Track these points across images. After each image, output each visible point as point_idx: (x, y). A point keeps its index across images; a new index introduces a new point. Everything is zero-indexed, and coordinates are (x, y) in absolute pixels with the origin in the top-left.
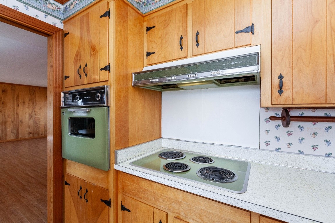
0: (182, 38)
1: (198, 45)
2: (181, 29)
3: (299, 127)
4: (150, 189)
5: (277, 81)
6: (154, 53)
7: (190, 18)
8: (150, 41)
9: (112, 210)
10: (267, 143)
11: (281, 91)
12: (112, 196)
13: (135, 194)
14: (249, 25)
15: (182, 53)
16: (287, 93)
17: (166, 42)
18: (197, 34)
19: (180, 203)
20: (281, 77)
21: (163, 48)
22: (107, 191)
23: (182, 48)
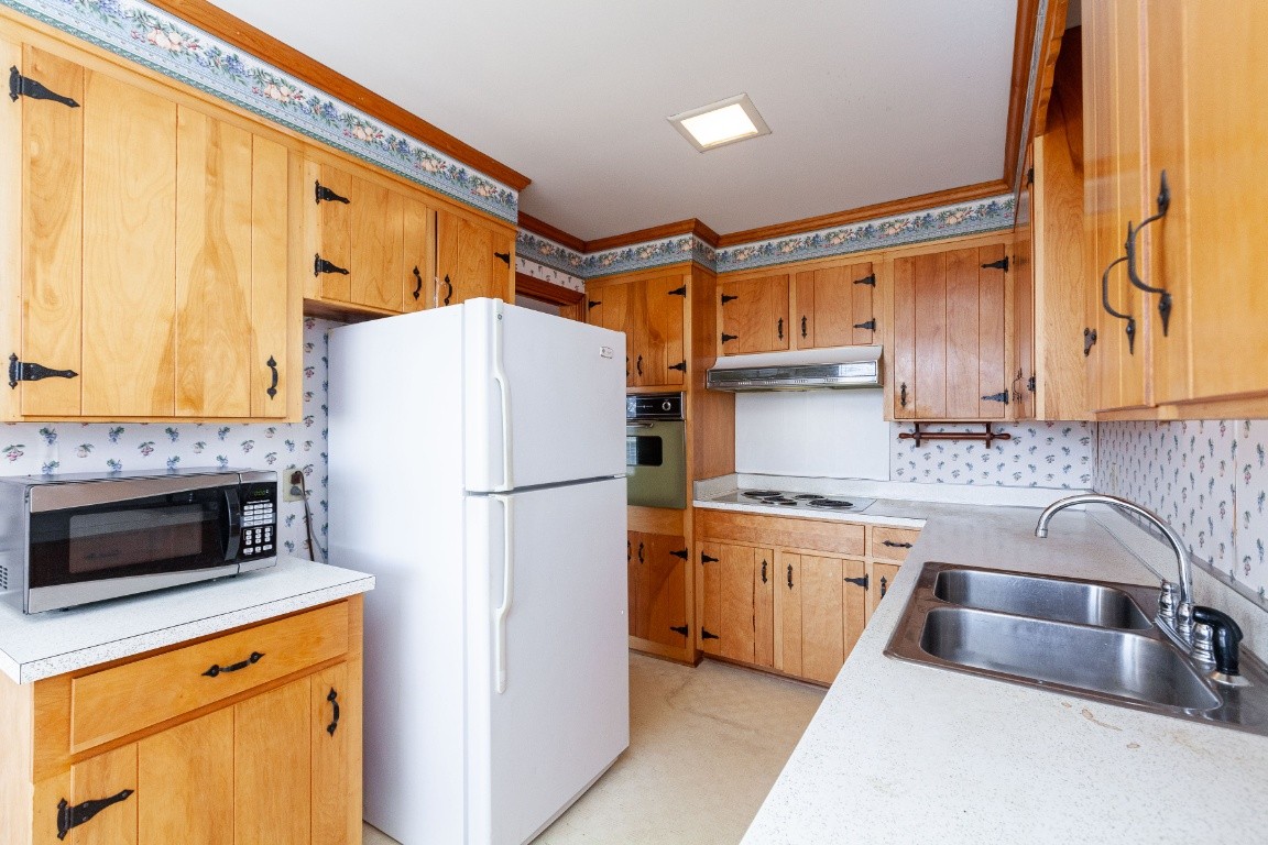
0: (781, 321)
1: (804, 335)
2: (780, 309)
3: (938, 447)
4: (749, 525)
5: (899, 390)
6: (735, 337)
7: (793, 294)
8: (728, 318)
9: (689, 564)
10: (900, 472)
11: (904, 403)
12: (689, 545)
13: (726, 537)
14: (870, 320)
15: (782, 343)
16: (910, 406)
17: (756, 324)
18: (804, 319)
19: (790, 533)
20: (904, 387)
21: (752, 332)
22: (681, 539)
23: (781, 337)
